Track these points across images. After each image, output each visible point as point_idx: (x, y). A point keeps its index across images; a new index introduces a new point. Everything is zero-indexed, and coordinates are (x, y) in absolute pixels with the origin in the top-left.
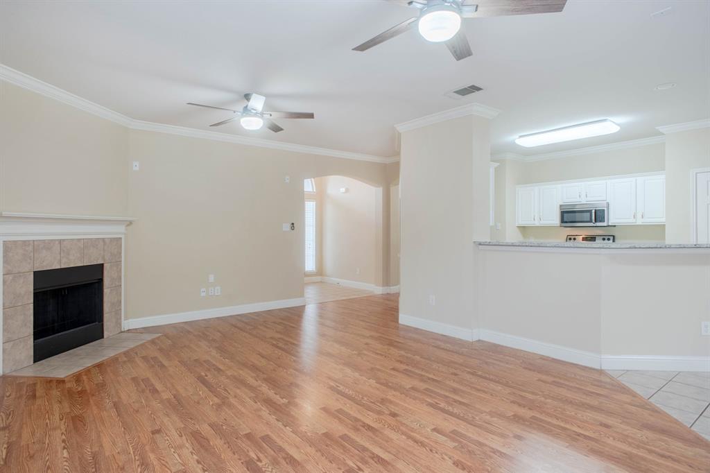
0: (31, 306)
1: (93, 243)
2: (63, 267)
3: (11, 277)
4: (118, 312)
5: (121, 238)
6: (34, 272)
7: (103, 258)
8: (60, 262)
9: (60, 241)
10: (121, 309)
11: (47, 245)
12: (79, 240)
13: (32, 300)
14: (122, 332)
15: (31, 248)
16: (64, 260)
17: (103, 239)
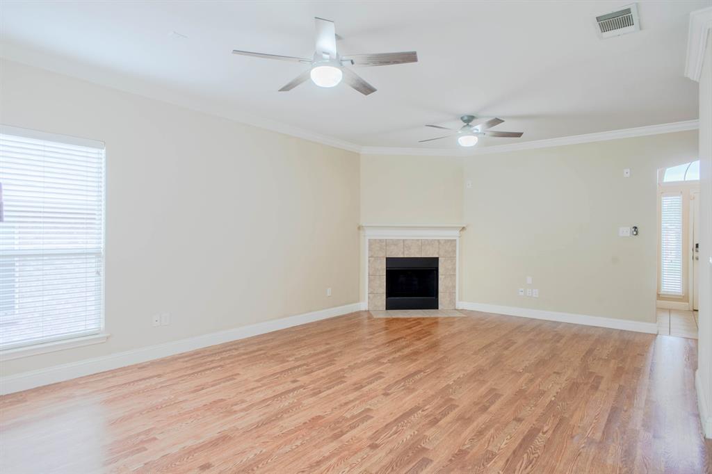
0: (385, 277)
1: (431, 243)
2: (406, 256)
3: (372, 259)
4: (452, 294)
5: (455, 240)
6: (387, 258)
7: (438, 253)
8: (403, 253)
9: (404, 240)
10: (455, 293)
11: (395, 243)
12: (418, 240)
13: (385, 274)
14: (455, 309)
15: (384, 244)
16: (406, 252)
17: (438, 241)
